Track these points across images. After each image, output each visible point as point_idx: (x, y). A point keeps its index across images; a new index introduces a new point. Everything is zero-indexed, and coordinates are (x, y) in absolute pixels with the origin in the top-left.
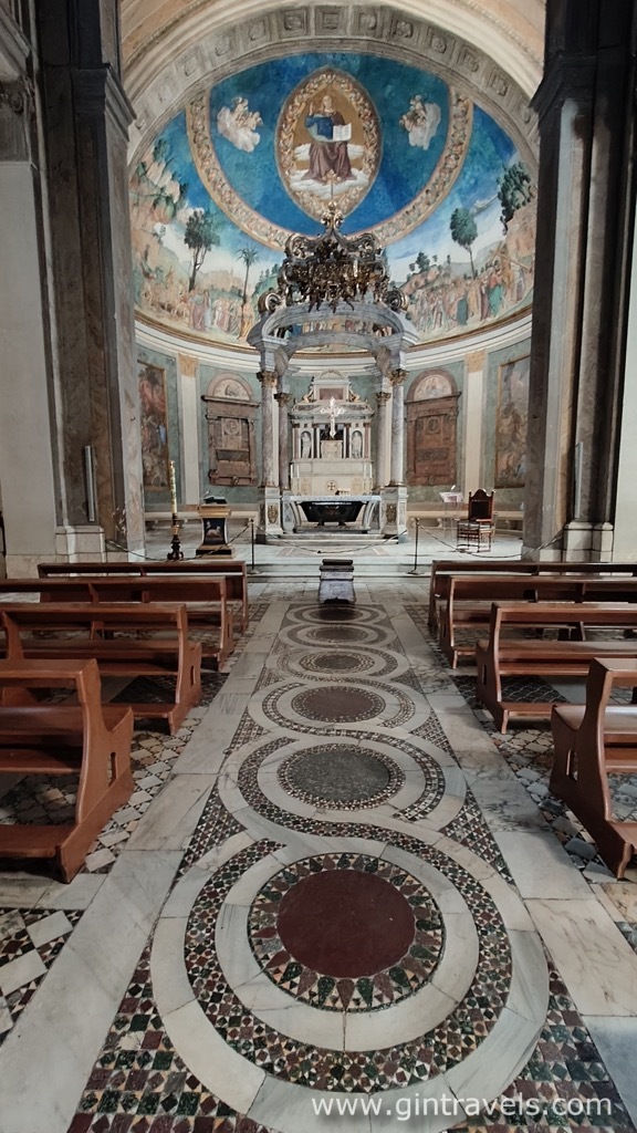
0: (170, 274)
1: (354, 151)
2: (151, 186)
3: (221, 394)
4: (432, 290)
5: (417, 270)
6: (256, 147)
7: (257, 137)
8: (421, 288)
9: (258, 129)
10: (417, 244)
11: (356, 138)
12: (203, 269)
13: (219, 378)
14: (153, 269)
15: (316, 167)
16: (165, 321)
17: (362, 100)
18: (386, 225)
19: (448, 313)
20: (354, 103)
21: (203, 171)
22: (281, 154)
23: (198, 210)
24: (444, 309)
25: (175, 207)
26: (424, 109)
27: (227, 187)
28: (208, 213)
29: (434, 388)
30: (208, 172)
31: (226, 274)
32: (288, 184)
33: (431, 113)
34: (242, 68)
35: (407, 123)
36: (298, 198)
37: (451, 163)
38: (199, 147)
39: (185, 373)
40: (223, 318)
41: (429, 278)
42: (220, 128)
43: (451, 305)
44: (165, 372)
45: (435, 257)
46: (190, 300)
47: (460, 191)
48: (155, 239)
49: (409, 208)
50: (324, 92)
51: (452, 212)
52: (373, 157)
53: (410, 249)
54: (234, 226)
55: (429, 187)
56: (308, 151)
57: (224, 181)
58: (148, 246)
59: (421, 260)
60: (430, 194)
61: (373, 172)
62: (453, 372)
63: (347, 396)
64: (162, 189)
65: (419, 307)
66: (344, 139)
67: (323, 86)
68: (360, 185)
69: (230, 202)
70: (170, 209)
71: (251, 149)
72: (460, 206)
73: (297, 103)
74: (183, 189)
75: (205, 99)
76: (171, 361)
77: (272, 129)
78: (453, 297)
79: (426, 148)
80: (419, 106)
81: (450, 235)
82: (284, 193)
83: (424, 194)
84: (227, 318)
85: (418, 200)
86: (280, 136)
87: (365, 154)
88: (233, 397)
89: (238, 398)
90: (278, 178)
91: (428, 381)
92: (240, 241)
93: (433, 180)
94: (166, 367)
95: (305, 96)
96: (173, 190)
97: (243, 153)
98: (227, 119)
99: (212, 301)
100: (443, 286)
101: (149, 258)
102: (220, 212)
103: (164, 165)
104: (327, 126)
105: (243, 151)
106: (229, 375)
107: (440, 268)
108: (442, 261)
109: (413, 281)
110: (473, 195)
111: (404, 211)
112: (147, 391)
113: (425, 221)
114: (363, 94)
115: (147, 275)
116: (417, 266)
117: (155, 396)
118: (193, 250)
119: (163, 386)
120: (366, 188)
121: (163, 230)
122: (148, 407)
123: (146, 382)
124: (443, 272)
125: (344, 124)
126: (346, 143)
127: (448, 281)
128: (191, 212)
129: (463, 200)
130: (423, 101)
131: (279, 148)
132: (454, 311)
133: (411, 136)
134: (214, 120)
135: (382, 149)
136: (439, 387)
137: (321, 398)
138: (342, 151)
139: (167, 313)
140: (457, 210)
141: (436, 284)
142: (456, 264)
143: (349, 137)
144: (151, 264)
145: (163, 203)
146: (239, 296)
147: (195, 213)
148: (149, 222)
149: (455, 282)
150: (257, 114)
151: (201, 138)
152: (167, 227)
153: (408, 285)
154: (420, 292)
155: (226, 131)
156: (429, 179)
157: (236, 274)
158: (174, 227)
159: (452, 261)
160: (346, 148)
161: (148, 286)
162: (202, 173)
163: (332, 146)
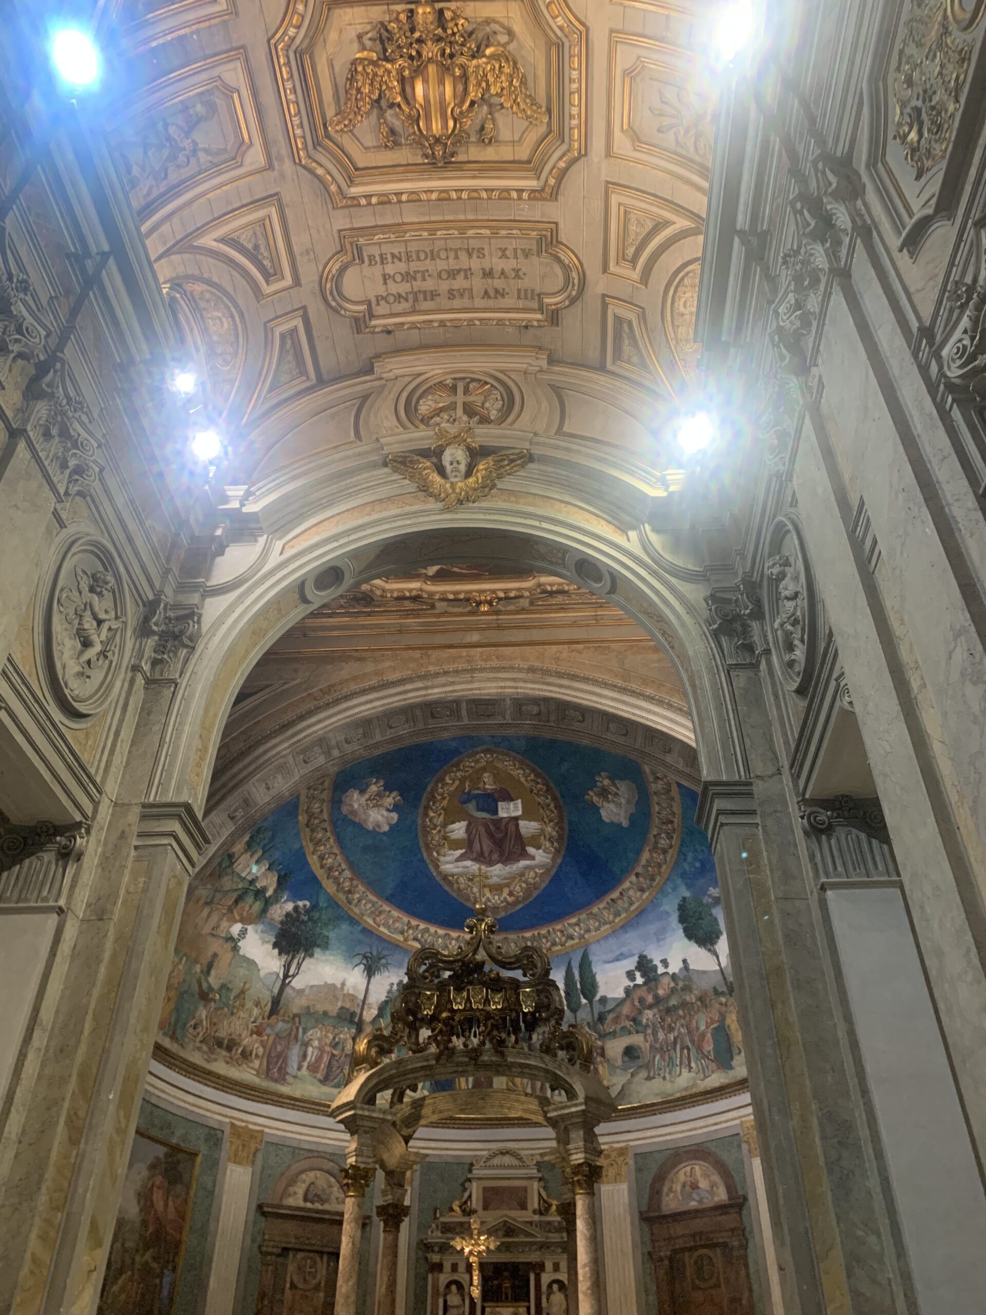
0: (243, 992)
1: (528, 827)
2: (236, 879)
3: (296, 1200)
4: (668, 1011)
5: (640, 980)
6: (392, 827)
7: (395, 816)
8: (650, 1007)
9: (396, 808)
10: (634, 942)
11: (528, 814)
12: (297, 983)
13: (296, 1167)
14: (216, 986)
15: (477, 846)
16: (220, 1067)
17: (532, 776)
18: (583, 916)
19: (699, 1049)
20: (523, 779)
21: (315, 857)
22: (426, 833)
23: (300, 903)
24: (693, 1042)
25: (268, 903)
26: (615, 785)
27: (347, 874)
28: (314, 907)
29: (695, 1186)
30: (322, 858)
31: (331, 990)
32: (437, 867)
33: (624, 789)
34: (377, 752)
35: (595, 799)
36: (450, 884)
37: (663, 842)
38: (313, 831)
39: (237, 1161)
40: (319, 1059)
41: (661, 992)
42: (345, 809)
43: (703, 1035)
44: (199, 1159)
45: (665, 963)
46: (268, 1031)
47: (684, 875)
48: (230, 945)
49: (615, 895)
50: (484, 769)
51: (676, 902)
52: (554, 834)
53: (624, 950)
54: (353, 921)
55: (639, 870)
56: (464, 829)
57: (344, 866)
58: (215, 955)
59: (645, 965)
60: (641, 879)
61: (558, 851)
62: (725, 1156)
63: (534, 1203)
64: (252, 882)
65: (650, 1038)
66: (514, 814)
67: (483, 763)
68: (539, 866)
69: (350, 892)
70: (258, 906)
71: (386, 828)
72: (687, 894)
73: (448, 781)
74: (282, 882)
75: (326, 784)
76: (214, 1136)
77: (416, 807)
78: (702, 1022)
79: (625, 824)
80: (606, 782)
81: (681, 932)
82: (431, 878)
83: (633, 878)
84: (326, 1058)
85: (626, 885)
86: (426, 815)
87: (542, 830)
88: (318, 1206)
89: (327, 1207)
90: (422, 860)
91: (682, 1174)
92: (360, 942)
93: (643, 862)
94: (203, 1149)
95: (459, 774)
96: (269, 883)
97: (374, 833)
98: (356, 801)
99: (305, 1031)
100: (684, 1005)
101: (213, 972)
102: (333, 903)
103: (260, 853)
104: (489, 802)
105: (374, 831)
106: (316, 1162)
107: (674, 977)
108: (675, 967)
109: (636, 995)
110: (701, 882)
111: (607, 899)
112: (158, 1197)
113: (641, 912)
114: (533, 770)
115: (204, 996)
116: (638, 974)
117: (171, 1208)
118: (284, 958)
119: (188, 1187)
120: (548, 870)
121: (243, 933)
122: (151, 1229)
123: (159, 1180)
124: (681, 984)
125: (512, 800)
126: (516, 819)
127: (691, 998)
128: (290, 907)
129: (689, 886)
130: (612, 778)
131: (425, 827)
132: (709, 1047)
133: (603, 813)
134: (336, 803)
135: (566, 826)
136: (703, 1184)
137: (485, 1208)
138: (512, 827)
139: (224, 1053)
140: (684, 899)
141: (673, 1002)
142: (698, 971)
143: (520, 813)
144: (214, 980)
145: (250, 899)
146: (351, 1021)
147: (296, 908)
148: (224, 924)
149: (700, 999)
150: (394, 794)
151: (317, 821)
152: (250, 928)
153: (628, 1003)
154: (649, 1014)
155: (354, 812)
156: (637, 860)
157: (349, 988)
158: (260, 927)
159: (691, 967)
160: (517, 825)
161: (202, 1013)
162: (313, 860)
163: (498, 822)
